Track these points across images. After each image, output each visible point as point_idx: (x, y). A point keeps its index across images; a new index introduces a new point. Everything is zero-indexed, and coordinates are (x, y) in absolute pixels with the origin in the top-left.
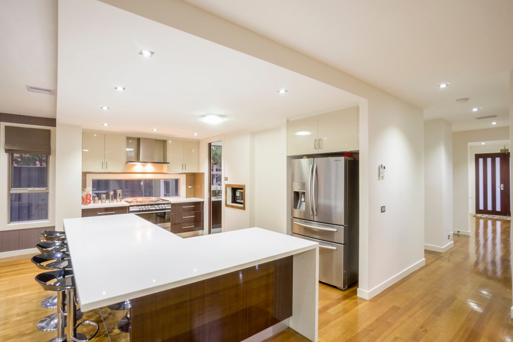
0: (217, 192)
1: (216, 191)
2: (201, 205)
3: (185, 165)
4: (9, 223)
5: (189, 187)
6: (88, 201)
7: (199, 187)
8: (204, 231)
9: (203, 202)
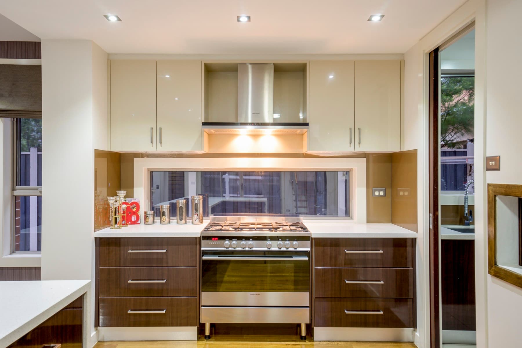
0: (466, 211)
1: (463, 207)
2: (409, 249)
3: (359, 129)
4: (12, 252)
5: (377, 193)
6: (134, 218)
7: (406, 193)
8: (417, 334)
9: (414, 241)
